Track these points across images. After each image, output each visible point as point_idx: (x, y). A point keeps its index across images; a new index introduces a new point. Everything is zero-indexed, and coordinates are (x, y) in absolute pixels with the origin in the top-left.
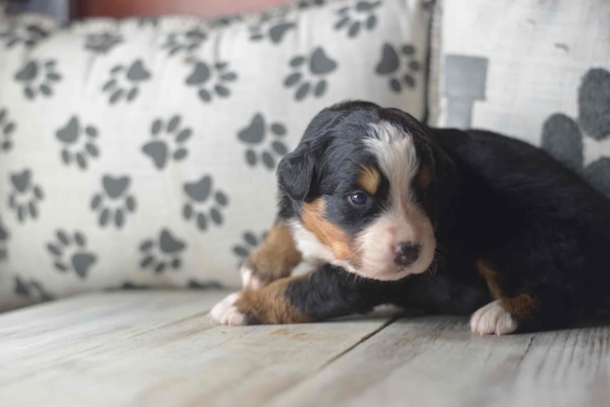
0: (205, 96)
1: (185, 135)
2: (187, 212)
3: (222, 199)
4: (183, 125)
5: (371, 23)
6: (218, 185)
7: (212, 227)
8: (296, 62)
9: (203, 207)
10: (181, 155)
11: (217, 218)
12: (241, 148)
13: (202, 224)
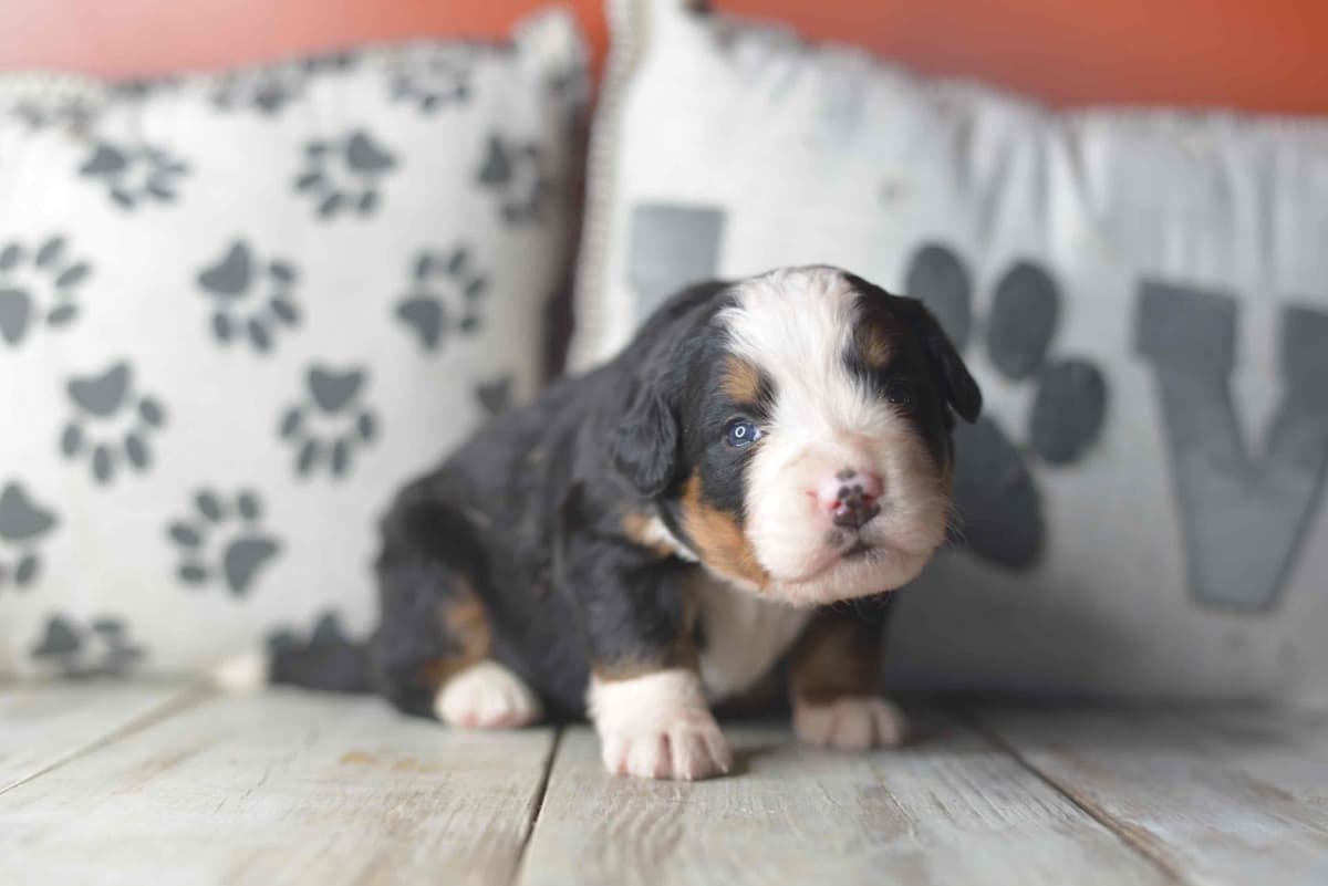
0: (123, 199)
1: (75, 274)
2: (71, 441)
3: (152, 413)
4: (74, 254)
5: (462, 93)
6: (147, 382)
7: (125, 476)
8: (316, 150)
9: (109, 431)
10: (63, 315)
11: (137, 453)
12: (201, 307)
13: (102, 468)
